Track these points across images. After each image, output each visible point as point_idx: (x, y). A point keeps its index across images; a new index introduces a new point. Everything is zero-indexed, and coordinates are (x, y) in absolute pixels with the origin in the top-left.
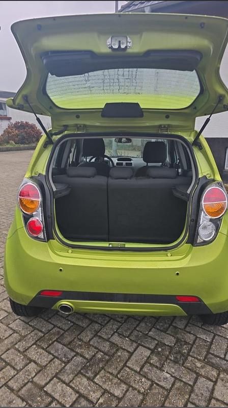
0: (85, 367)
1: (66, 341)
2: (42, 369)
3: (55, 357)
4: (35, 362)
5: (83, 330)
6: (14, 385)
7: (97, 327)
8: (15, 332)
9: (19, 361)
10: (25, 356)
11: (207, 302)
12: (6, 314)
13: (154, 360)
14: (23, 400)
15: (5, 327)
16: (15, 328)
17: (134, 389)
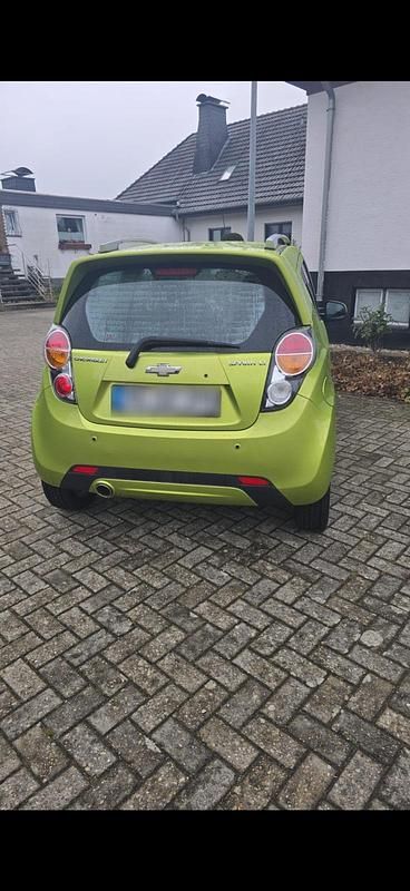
0: (126, 561)
1: (110, 536)
2: (73, 559)
3: (92, 550)
4: (67, 553)
5: (135, 527)
6: (38, 570)
7: (153, 525)
8: (50, 524)
9: (49, 550)
10: (57, 547)
11: (278, 486)
12: (42, 507)
13: (215, 560)
14: (47, 583)
15: (39, 520)
16: (51, 521)
17: (178, 582)
